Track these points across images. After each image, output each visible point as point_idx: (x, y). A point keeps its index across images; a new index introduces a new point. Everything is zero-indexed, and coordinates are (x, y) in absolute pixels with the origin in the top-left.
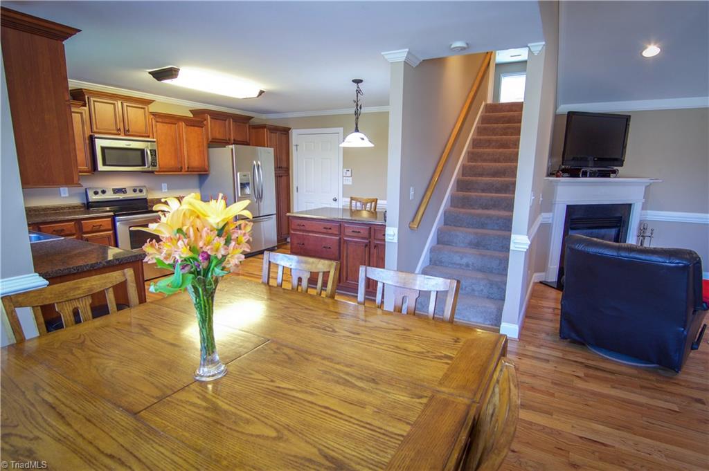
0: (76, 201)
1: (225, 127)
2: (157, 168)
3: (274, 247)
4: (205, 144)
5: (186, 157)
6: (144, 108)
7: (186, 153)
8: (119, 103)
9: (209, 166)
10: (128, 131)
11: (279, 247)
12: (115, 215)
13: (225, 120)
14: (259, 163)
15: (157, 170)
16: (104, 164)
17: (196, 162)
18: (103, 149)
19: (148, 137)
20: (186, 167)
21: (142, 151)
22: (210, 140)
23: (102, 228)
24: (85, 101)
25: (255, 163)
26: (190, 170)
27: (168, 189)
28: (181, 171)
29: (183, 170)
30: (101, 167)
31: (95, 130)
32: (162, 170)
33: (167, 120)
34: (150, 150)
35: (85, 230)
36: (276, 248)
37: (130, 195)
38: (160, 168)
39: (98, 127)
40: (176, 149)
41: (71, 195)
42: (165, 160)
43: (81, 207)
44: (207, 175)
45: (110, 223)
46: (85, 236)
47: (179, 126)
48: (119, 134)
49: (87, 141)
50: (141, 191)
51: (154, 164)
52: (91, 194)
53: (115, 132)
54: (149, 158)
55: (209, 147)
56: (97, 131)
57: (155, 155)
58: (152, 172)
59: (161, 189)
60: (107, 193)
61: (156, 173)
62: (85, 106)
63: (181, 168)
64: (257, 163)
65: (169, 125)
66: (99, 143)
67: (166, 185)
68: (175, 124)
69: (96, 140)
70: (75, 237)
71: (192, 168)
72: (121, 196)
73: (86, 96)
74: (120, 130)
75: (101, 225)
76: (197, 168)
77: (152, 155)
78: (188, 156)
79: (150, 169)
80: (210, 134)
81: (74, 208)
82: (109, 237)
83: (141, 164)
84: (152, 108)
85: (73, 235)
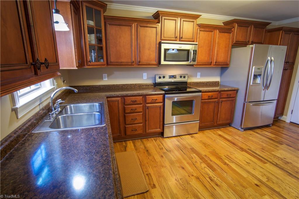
0: (150, 82)
1: (247, 32)
2: (195, 63)
3: (270, 124)
4: (230, 46)
5: (215, 55)
6: (193, 22)
7: (216, 52)
8: (179, 19)
9: (230, 61)
10: (182, 38)
11: (273, 124)
12: (166, 94)
13: (248, 27)
14: (273, 58)
15: (196, 64)
16: (165, 60)
17: (221, 59)
18: (166, 50)
19: (194, 41)
20: (215, 61)
21: (188, 51)
22: (234, 43)
23: (157, 101)
24: (160, 20)
25: (269, 58)
26: (217, 64)
27: (201, 76)
28: (211, 65)
29: (212, 64)
30: (163, 62)
31: (163, 38)
32: (199, 64)
33: (207, 30)
34: (193, 50)
35: (147, 102)
36: (271, 125)
37: (178, 79)
38: (198, 63)
39: (165, 36)
40: (210, 50)
41: (148, 78)
42: (202, 57)
43: (152, 85)
44: (227, 68)
45: (162, 98)
46: (147, 105)
47: (214, 34)
48: (176, 41)
49: (158, 46)
50: (184, 77)
51: (194, 60)
52: (157, 78)
53: (174, 39)
54: (192, 56)
55: (232, 48)
56: (164, 38)
57: (196, 54)
58: (193, 65)
59: (196, 76)
60: (166, 77)
61: (195, 66)
62: (159, 23)
63: (211, 62)
64: (271, 58)
65: (208, 33)
66: (164, 46)
67: (200, 73)
68: (212, 31)
69: (162, 44)
70: (142, 105)
71: (219, 62)
72: (173, 80)
73: (160, 16)
74: (176, 37)
75: (156, 99)
76: (222, 63)
77: (194, 54)
78: (217, 54)
79: (192, 63)
80: (235, 38)
81: (148, 86)
82: (160, 107)
83: (186, 60)
84: (199, 21)
85: (141, 104)
